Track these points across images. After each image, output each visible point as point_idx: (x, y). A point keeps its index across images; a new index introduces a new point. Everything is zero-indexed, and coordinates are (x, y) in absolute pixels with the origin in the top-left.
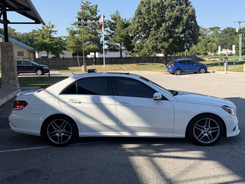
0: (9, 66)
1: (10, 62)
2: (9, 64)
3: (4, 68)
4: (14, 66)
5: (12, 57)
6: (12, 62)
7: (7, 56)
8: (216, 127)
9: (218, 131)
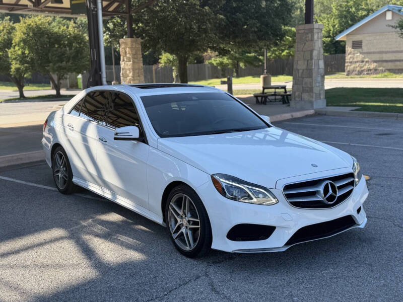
0: (304, 67)
1: (308, 61)
2: (306, 64)
3: (298, 70)
4: (313, 67)
5: (312, 51)
6: (309, 61)
7: (304, 50)
8: (197, 218)
9: (199, 228)
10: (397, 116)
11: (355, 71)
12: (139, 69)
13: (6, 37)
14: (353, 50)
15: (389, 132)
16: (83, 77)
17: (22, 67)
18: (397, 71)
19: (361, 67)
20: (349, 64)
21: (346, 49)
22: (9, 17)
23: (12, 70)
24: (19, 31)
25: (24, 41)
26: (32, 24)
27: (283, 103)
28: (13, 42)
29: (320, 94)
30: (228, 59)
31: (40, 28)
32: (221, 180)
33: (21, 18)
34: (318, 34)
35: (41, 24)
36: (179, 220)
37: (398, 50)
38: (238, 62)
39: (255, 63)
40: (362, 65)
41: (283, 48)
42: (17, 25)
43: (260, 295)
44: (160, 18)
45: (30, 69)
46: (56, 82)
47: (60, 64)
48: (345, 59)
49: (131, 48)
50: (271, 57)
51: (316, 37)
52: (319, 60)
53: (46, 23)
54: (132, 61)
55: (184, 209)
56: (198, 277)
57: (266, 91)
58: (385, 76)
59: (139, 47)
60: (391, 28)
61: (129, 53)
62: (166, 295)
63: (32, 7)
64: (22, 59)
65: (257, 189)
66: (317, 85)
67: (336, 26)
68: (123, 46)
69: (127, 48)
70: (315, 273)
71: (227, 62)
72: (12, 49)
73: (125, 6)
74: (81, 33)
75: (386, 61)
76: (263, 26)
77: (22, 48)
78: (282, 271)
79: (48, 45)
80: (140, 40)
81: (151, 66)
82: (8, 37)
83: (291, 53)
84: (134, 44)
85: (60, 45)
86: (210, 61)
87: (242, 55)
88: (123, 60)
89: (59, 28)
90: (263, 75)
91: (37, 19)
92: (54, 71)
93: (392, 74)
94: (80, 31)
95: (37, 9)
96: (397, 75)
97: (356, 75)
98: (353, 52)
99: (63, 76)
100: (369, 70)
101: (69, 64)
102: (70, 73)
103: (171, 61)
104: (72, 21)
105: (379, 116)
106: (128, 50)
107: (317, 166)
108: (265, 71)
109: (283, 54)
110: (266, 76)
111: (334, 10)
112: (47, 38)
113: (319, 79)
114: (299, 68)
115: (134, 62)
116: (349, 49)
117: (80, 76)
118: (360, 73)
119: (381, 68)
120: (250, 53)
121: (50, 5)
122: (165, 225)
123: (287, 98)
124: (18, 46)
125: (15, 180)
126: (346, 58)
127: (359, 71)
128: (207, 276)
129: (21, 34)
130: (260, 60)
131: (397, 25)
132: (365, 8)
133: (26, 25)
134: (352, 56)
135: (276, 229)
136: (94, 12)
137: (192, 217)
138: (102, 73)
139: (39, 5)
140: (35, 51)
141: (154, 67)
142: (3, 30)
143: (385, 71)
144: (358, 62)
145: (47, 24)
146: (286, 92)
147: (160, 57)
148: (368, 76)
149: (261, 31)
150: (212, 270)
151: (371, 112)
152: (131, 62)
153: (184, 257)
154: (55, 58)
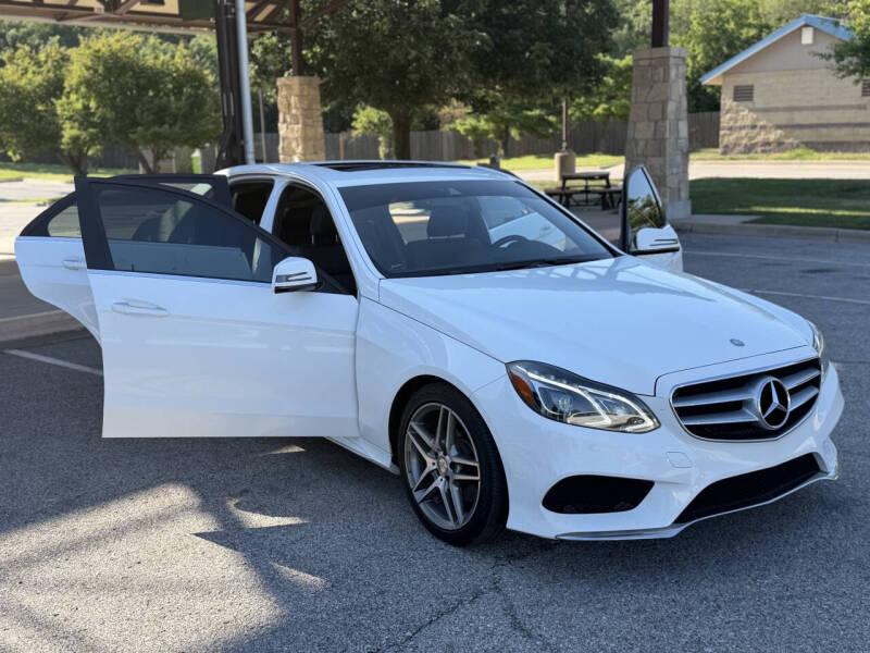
0: (649, 135)
1: (656, 122)
2: (652, 129)
3: (636, 141)
4: (667, 135)
5: (664, 103)
6: (660, 123)
7: (649, 100)
8: (472, 459)
9: (476, 482)
10: (837, 236)
11: (739, 145)
12: (316, 139)
13: (51, 75)
14: (735, 103)
15: (826, 267)
16: (204, 156)
17: (84, 135)
18: (820, 146)
19: (751, 138)
20: (728, 132)
21: (722, 102)
22: (58, 37)
23: (64, 140)
24: (78, 65)
25: (88, 83)
26: (103, 49)
27: (604, 209)
28: (66, 84)
29: (679, 190)
30: (487, 121)
31: (119, 58)
32: (530, 375)
33: (81, 37)
34: (678, 69)
35: (121, 50)
36: (429, 460)
37: (825, 103)
38: (507, 128)
39: (540, 129)
40: (753, 135)
41: (597, 101)
42: (72, 52)
43: (627, 640)
44: (359, 35)
45: (98, 138)
46: (151, 165)
47: (156, 129)
48: (719, 122)
49: (301, 96)
50: (573, 118)
51: (673, 73)
52: (678, 120)
53: (130, 46)
54: (301, 121)
55: (443, 436)
56: (477, 595)
57: (569, 183)
58: (799, 156)
59: (316, 93)
60: (817, 58)
61: (296, 108)
62: (409, 638)
63: (103, 12)
64: (85, 118)
65: (611, 395)
66: (675, 171)
67: (699, 58)
68: (283, 93)
69: (292, 96)
70: (741, 586)
71: (486, 127)
72: (64, 99)
73: (287, 12)
74: (197, 67)
75: (801, 127)
76: (562, 54)
77: (83, 97)
78: (666, 580)
79: (134, 92)
80: (316, 80)
81: (336, 135)
82: (56, 76)
83: (613, 109)
84: (306, 87)
85: (158, 91)
86: (452, 126)
87: (517, 113)
88: (285, 121)
89: (156, 58)
90: (558, 151)
91: (112, 40)
92: (147, 142)
93: (811, 151)
94: (196, 64)
95: (112, 16)
96: (822, 155)
97: (741, 153)
98: (735, 108)
99: (165, 152)
100: (767, 143)
101: (177, 129)
102: (177, 148)
103: (375, 125)
104: (181, 45)
105: (799, 234)
106: (293, 100)
107: (743, 345)
108: (564, 144)
109: (596, 112)
110: (566, 153)
111: (694, 25)
112: (131, 77)
113: (679, 159)
114: (638, 136)
115: (305, 125)
116: (727, 101)
117: (197, 154)
118: (749, 149)
119: (791, 140)
120: (531, 110)
121: (138, 7)
122: (396, 471)
123: (611, 197)
124: (77, 92)
125: (67, 364)
126: (722, 120)
127: (746, 146)
128: (498, 589)
129: (81, 70)
130: (550, 124)
131: (832, 53)
132: (755, 22)
133: (91, 51)
134: (734, 115)
135: (654, 488)
136: (229, 16)
137: (459, 456)
138: (246, 142)
139: (116, 8)
140: (108, 102)
141: (342, 137)
142: (46, 62)
143: (798, 146)
144: (744, 127)
145: (132, 51)
146: (608, 185)
147: (355, 115)
148: (765, 155)
149: (558, 64)
150: (507, 574)
151: (785, 227)
152: (300, 126)
153: (441, 544)
154: (148, 116)
